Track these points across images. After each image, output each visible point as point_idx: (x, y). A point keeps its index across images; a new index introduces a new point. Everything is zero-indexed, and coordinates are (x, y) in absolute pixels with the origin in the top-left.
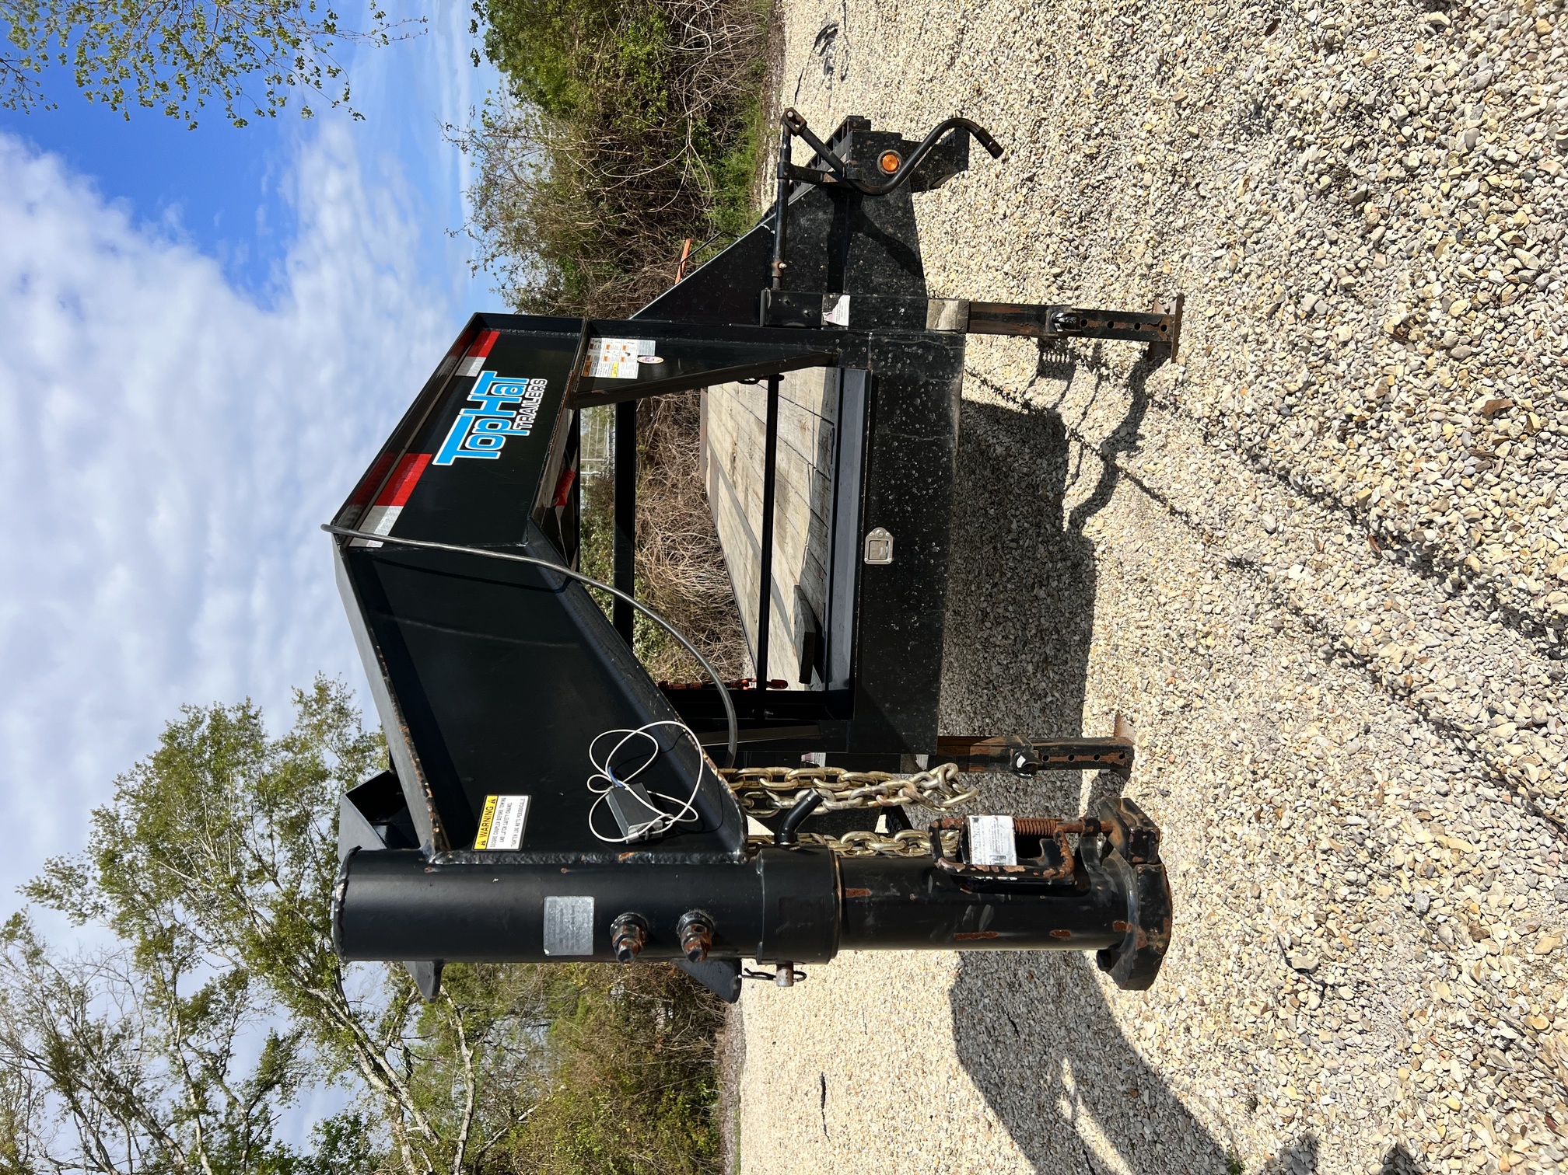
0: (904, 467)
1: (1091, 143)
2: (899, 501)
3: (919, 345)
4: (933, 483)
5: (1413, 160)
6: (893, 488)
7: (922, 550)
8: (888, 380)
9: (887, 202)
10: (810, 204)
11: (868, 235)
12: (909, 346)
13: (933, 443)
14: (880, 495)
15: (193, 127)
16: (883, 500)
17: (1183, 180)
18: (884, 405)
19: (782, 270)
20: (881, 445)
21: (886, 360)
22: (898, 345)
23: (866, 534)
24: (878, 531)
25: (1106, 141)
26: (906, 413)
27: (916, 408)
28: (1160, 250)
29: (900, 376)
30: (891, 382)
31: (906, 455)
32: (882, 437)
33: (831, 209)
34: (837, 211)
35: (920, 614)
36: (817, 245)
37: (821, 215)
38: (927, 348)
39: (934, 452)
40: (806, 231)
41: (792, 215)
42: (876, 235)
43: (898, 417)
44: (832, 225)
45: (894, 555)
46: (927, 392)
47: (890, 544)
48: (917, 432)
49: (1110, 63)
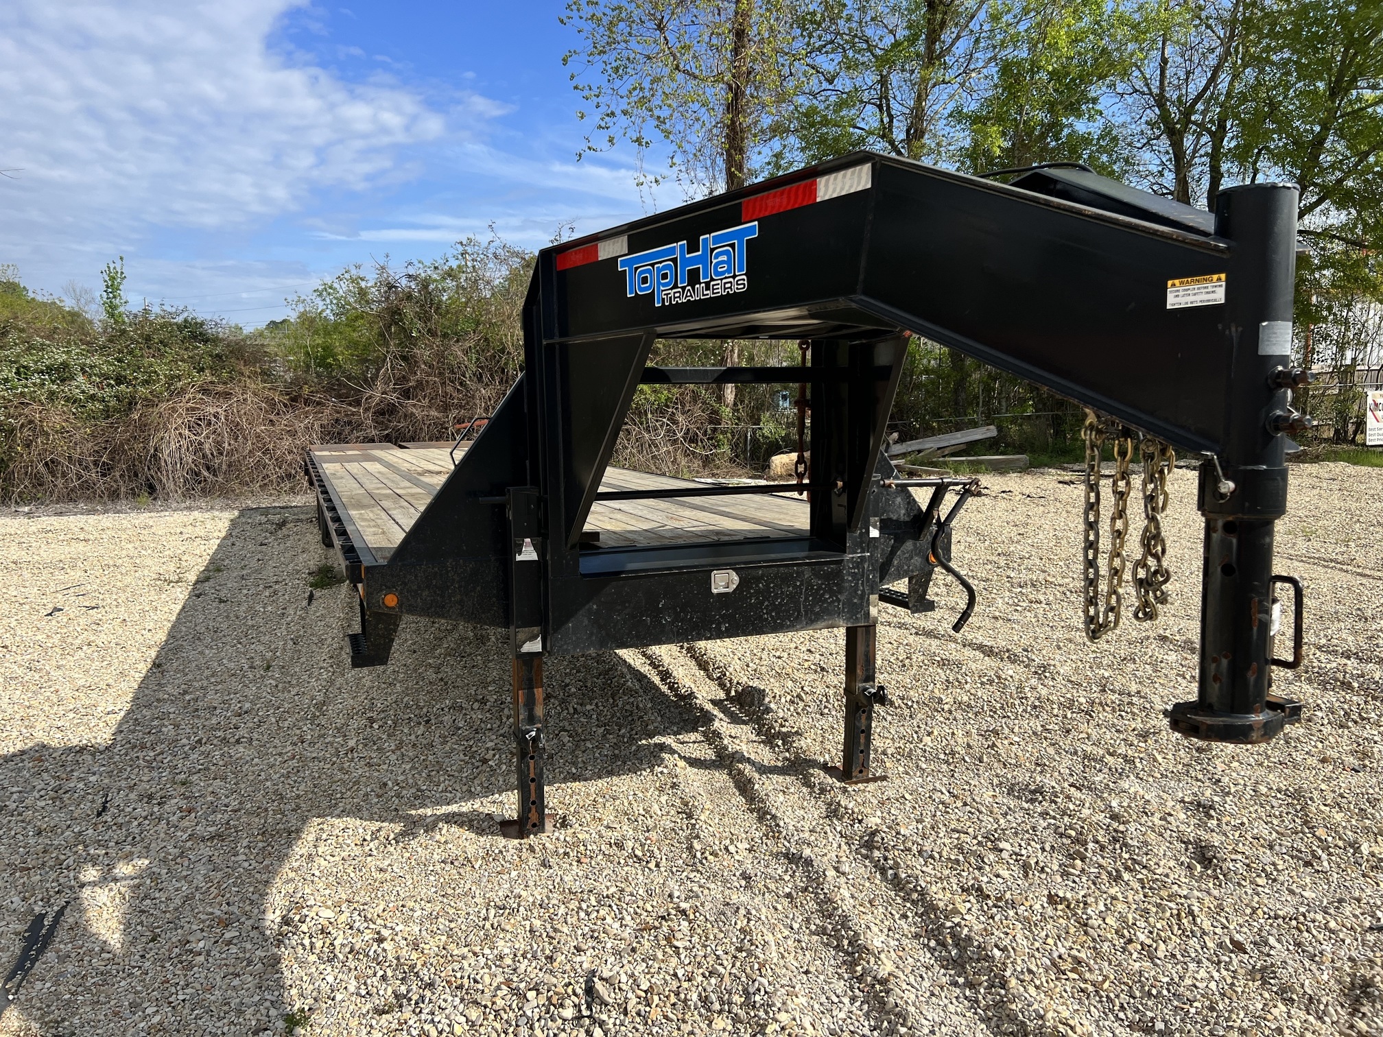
0: (782, 592)
1: (900, 701)
2: (758, 592)
3: (863, 591)
4: (772, 617)
5: (1126, 876)
6: (767, 586)
7: (722, 616)
8: (841, 571)
9: (912, 558)
10: (909, 503)
11: (892, 547)
12: (862, 584)
13: (799, 612)
14: (762, 577)
15: (562, 21)
16: (758, 579)
17: (951, 760)
18: (824, 571)
19: (890, 486)
20: (797, 573)
21: (854, 568)
22: (863, 576)
23: (734, 569)
24: (736, 578)
25: (906, 712)
26: (820, 588)
27: (823, 595)
28: (899, 757)
29: (843, 580)
30: (838, 574)
31: (791, 592)
32: (803, 572)
33: (907, 519)
34: (905, 523)
35: (672, 623)
36: (885, 511)
37: (903, 512)
38: (862, 597)
39: (793, 614)
40: (893, 502)
41: (902, 491)
42: (893, 553)
43: (816, 582)
44: (897, 521)
45: (719, 594)
46: (833, 602)
47: (727, 590)
48: (806, 599)
49: (955, 703)
